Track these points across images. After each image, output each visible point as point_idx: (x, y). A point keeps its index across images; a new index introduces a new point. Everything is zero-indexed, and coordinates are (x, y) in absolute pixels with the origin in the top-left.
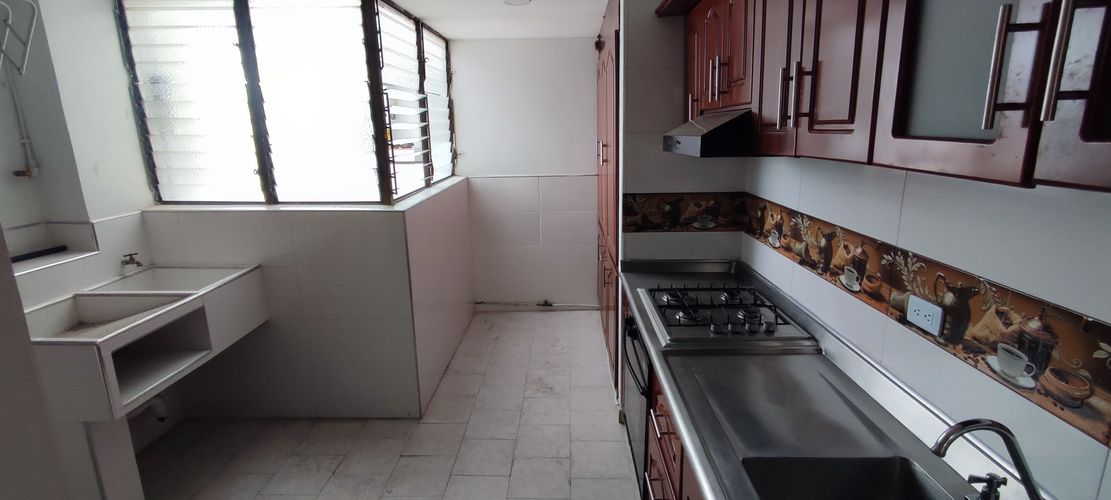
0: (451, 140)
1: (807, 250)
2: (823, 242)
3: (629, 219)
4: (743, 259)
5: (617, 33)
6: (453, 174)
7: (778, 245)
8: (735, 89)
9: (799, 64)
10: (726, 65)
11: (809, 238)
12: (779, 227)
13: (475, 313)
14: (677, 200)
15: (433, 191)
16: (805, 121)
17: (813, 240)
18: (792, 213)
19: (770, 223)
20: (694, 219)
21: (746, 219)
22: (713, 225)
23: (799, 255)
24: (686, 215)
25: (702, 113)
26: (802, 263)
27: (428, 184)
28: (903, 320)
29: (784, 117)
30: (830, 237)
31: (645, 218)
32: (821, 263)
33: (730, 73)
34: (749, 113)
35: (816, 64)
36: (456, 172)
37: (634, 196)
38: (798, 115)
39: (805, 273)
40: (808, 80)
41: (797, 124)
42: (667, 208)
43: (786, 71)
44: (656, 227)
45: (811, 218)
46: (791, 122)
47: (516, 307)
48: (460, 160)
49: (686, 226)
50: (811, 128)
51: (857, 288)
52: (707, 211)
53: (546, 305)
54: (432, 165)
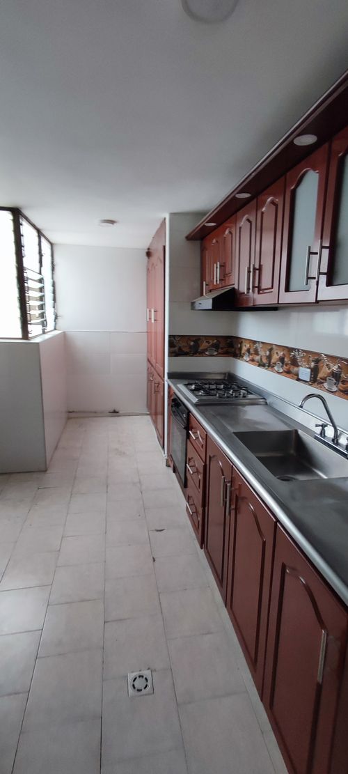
0: (54, 307)
1: (261, 359)
2: (268, 353)
3: (172, 349)
4: (232, 372)
5: (164, 247)
6: (55, 329)
7: (248, 359)
8: (227, 278)
9: (254, 265)
10: (223, 266)
11: (262, 353)
12: (248, 351)
13: (69, 418)
14: (197, 339)
15: (47, 336)
16: (256, 289)
17: (264, 353)
18: (255, 342)
19: (244, 349)
20: (206, 350)
21: (233, 350)
22: (216, 353)
23: (258, 362)
24: (201, 348)
25: (210, 291)
26: (259, 366)
27: (44, 333)
28: (298, 380)
29: (248, 289)
30: (271, 350)
31: (180, 349)
32: (267, 364)
33: (225, 270)
34: (234, 288)
35: (260, 266)
36: (57, 328)
37: (174, 336)
38: (254, 287)
39: (261, 370)
40: (257, 272)
41: (253, 291)
42: (192, 343)
43: (249, 268)
44: (186, 354)
45: (263, 343)
46: (251, 291)
47: (95, 414)
48: (59, 320)
49: (202, 353)
50: (259, 293)
51: (281, 371)
52: (214, 346)
53: (115, 413)
54: (46, 320)
